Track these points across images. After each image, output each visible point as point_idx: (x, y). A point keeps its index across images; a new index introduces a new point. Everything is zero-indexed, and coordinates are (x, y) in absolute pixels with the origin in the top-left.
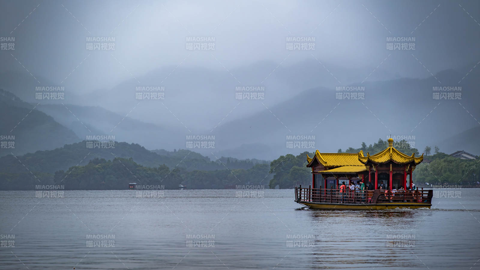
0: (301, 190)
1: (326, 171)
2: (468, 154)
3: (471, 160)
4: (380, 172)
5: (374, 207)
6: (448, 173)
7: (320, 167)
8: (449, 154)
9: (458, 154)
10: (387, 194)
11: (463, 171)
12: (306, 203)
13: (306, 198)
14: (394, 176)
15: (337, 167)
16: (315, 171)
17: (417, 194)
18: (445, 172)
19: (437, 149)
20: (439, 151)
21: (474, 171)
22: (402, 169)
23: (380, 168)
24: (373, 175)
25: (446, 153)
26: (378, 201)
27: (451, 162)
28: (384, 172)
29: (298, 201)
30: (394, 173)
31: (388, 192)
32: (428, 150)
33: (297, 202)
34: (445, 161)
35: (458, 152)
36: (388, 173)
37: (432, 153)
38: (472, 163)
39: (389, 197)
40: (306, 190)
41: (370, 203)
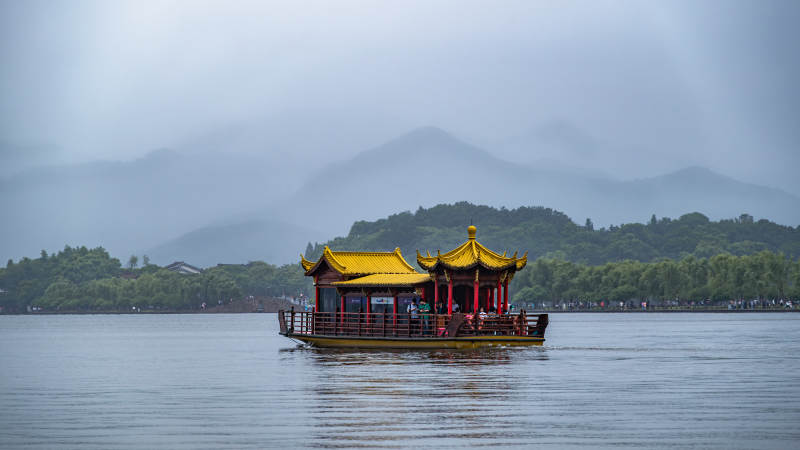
0: (293, 314)
1: (345, 283)
2: (190, 266)
3: (194, 275)
4: (456, 284)
5: (452, 344)
6: (162, 293)
7: (331, 274)
8: (163, 266)
9: (175, 266)
10: (472, 321)
11: (183, 291)
12: (304, 336)
13: (304, 329)
14: (481, 289)
15: (364, 275)
16: (323, 282)
17: (521, 322)
18: (158, 291)
19: (146, 259)
20: (150, 262)
21: (198, 289)
22: (494, 278)
23: (456, 277)
24: (443, 289)
25: (158, 265)
26: (459, 332)
27: (166, 277)
28: (463, 283)
29: (288, 333)
30: (482, 284)
31: (475, 317)
32: (134, 260)
33: (287, 335)
34: (158, 276)
35: (176, 263)
36: (470, 284)
37: (140, 265)
38: (195, 279)
39: (476, 327)
40: (305, 315)
41: (443, 335)
